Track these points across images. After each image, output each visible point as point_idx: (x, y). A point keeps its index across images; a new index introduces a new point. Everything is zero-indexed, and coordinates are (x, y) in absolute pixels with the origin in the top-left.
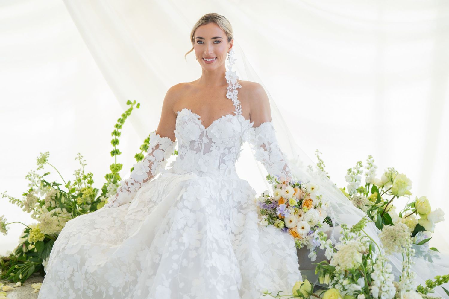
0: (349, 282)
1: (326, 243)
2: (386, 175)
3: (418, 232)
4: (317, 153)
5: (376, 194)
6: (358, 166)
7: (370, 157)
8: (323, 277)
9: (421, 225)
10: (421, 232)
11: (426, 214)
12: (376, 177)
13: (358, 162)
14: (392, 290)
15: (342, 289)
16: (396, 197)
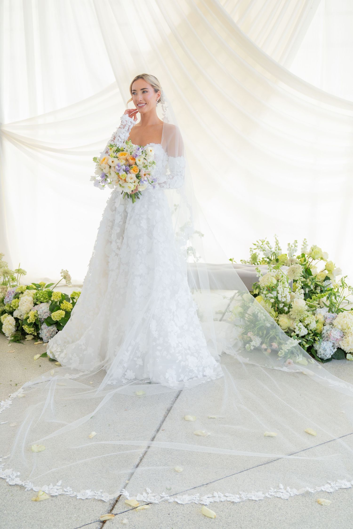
0: (267, 292)
1: (259, 274)
2: (311, 249)
3: (326, 280)
4: (275, 236)
5: (304, 258)
6: (295, 243)
7: (305, 239)
8: (255, 290)
9: (328, 277)
10: (328, 280)
11: (331, 270)
12: (307, 250)
13: (295, 241)
14: (288, 297)
15: (264, 297)
16: (314, 260)
